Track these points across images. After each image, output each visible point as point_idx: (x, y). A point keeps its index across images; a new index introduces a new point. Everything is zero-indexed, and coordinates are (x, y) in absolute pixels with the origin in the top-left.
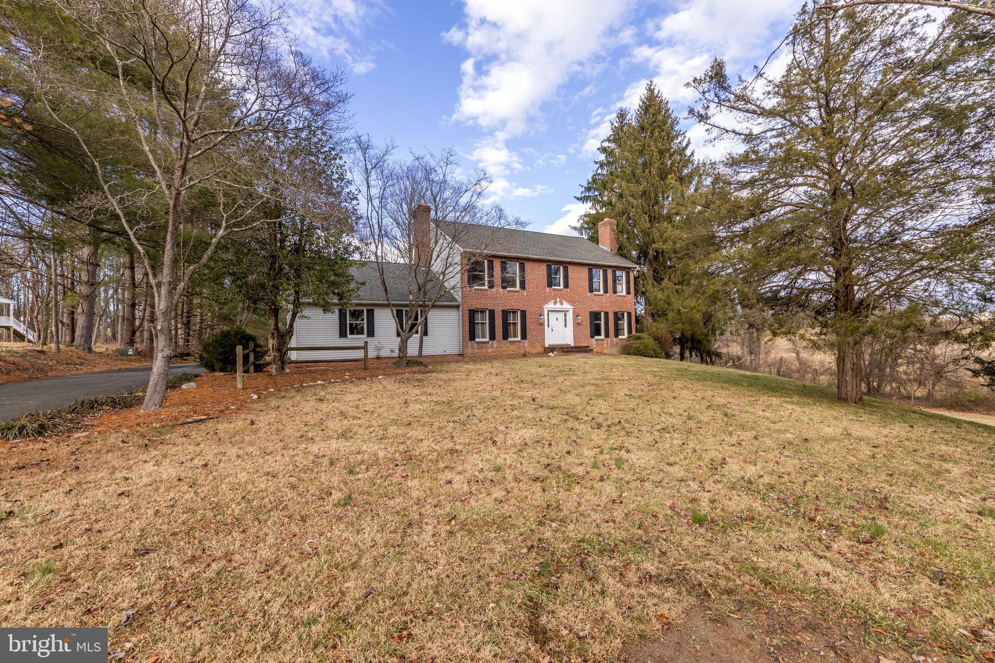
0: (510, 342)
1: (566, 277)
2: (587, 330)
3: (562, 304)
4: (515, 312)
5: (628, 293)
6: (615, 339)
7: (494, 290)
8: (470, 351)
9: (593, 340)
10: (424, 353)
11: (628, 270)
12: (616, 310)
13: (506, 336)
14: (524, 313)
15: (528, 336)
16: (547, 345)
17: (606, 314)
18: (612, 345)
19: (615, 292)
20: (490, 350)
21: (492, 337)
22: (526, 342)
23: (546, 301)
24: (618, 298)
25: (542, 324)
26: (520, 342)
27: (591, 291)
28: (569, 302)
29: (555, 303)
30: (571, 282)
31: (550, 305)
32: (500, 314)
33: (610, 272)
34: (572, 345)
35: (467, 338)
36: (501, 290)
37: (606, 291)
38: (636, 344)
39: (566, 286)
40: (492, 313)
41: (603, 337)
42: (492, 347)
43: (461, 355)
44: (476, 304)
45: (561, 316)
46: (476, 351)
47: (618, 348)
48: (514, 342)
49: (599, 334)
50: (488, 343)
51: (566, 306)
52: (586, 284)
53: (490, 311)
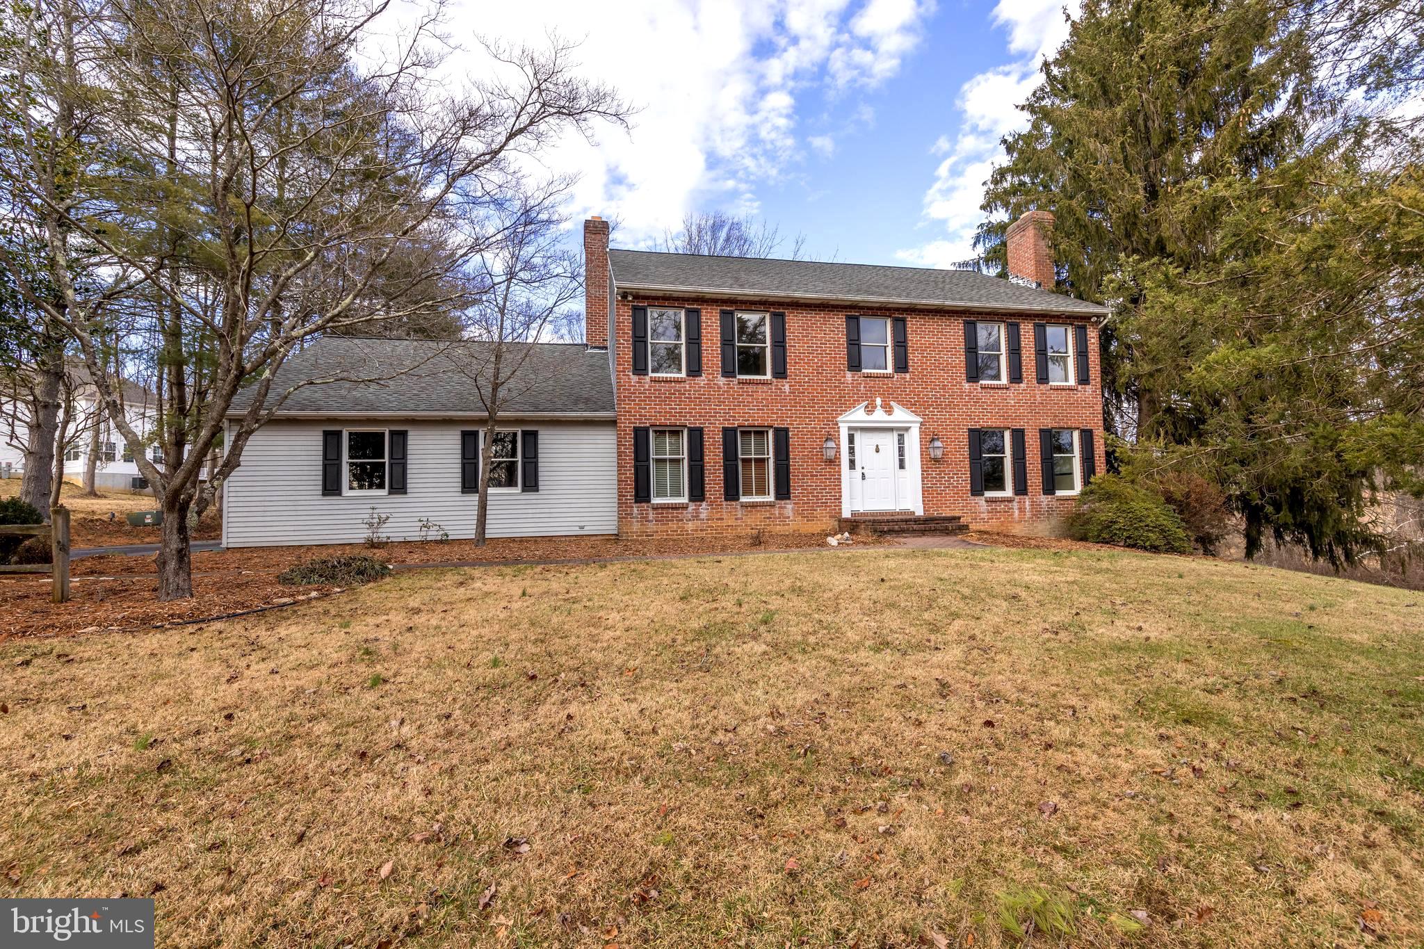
0: (744, 506)
1: (901, 345)
2: (963, 478)
3: (889, 411)
4: (760, 434)
5: (1083, 379)
6: (1044, 500)
7: (702, 380)
8: (636, 527)
9: (981, 501)
10: (491, 532)
11: (1079, 322)
12: (1049, 423)
13: (731, 493)
14: (782, 436)
15: (795, 491)
16: (846, 514)
17: (1018, 435)
18: (1037, 513)
19: (1043, 378)
20: (690, 526)
21: (697, 493)
22: (789, 507)
23: (846, 403)
24: (1054, 395)
25: (833, 462)
26: (771, 505)
27: (974, 373)
28: (908, 405)
29: (870, 409)
30: (914, 358)
31: (858, 415)
32: (719, 437)
33: (1027, 332)
34: (920, 512)
35: (630, 496)
36: (722, 381)
37: (1016, 377)
38: (1106, 511)
39: (902, 365)
40: (697, 435)
41: (1008, 492)
42: (696, 517)
43: (616, 538)
44: (652, 414)
45: (889, 443)
46: (651, 527)
47: (1054, 522)
48: (754, 506)
49: (1001, 487)
50: (684, 507)
51: (901, 415)
52: (960, 359)
53: (691, 430)
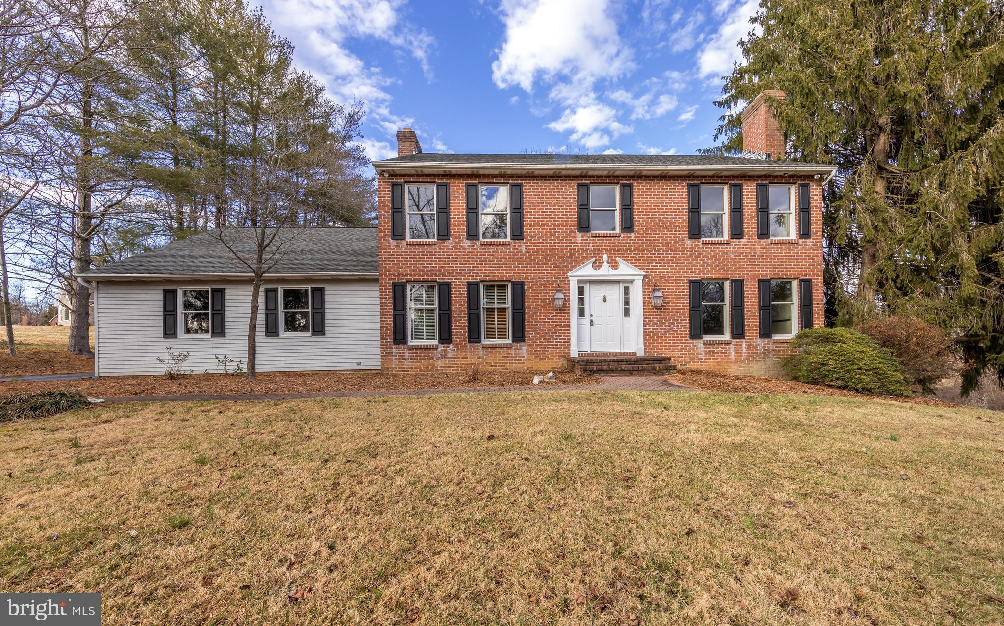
0: (485, 347)
1: (628, 208)
2: (683, 322)
3: (614, 265)
4: (502, 287)
5: (805, 232)
6: (761, 343)
7: (450, 243)
8: (395, 364)
9: (699, 344)
11: (803, 180)
12: (768, 274)
13: (474, 336)
14: (519, 289)
15: (530, 335)
16: (574, 354)
17: (738, 286)
18: (752, 355)
19: (764, 233)
20: (439, 363)
21: (446, 337)
22: (524, 348)
23: (575, 260)
24: (774, 249)
25: (564, 310)
26: (509, 347)
27: (695, 232)
28: (631, 260)
29: (597, 265)
30: (639, 219)
31: (587, 270)
32: (464, 290)
33: (750, 191)
34: (641, 353)
35: (390, 340)
36: (467, 243)
37: (737, 233)
39: (628, 226)
40: (445, 289)
41: (727, 336)
42: (444, 356)
43: (378, 373)
44: (406, 271)
45: (616, 294)
46: (407, 364)
47: (770, 362)
48: (493, 347)
49: (720, 332)
50: (435, 348)
51: (625, 269)
52: (683, 219)
53: (441, 285)
